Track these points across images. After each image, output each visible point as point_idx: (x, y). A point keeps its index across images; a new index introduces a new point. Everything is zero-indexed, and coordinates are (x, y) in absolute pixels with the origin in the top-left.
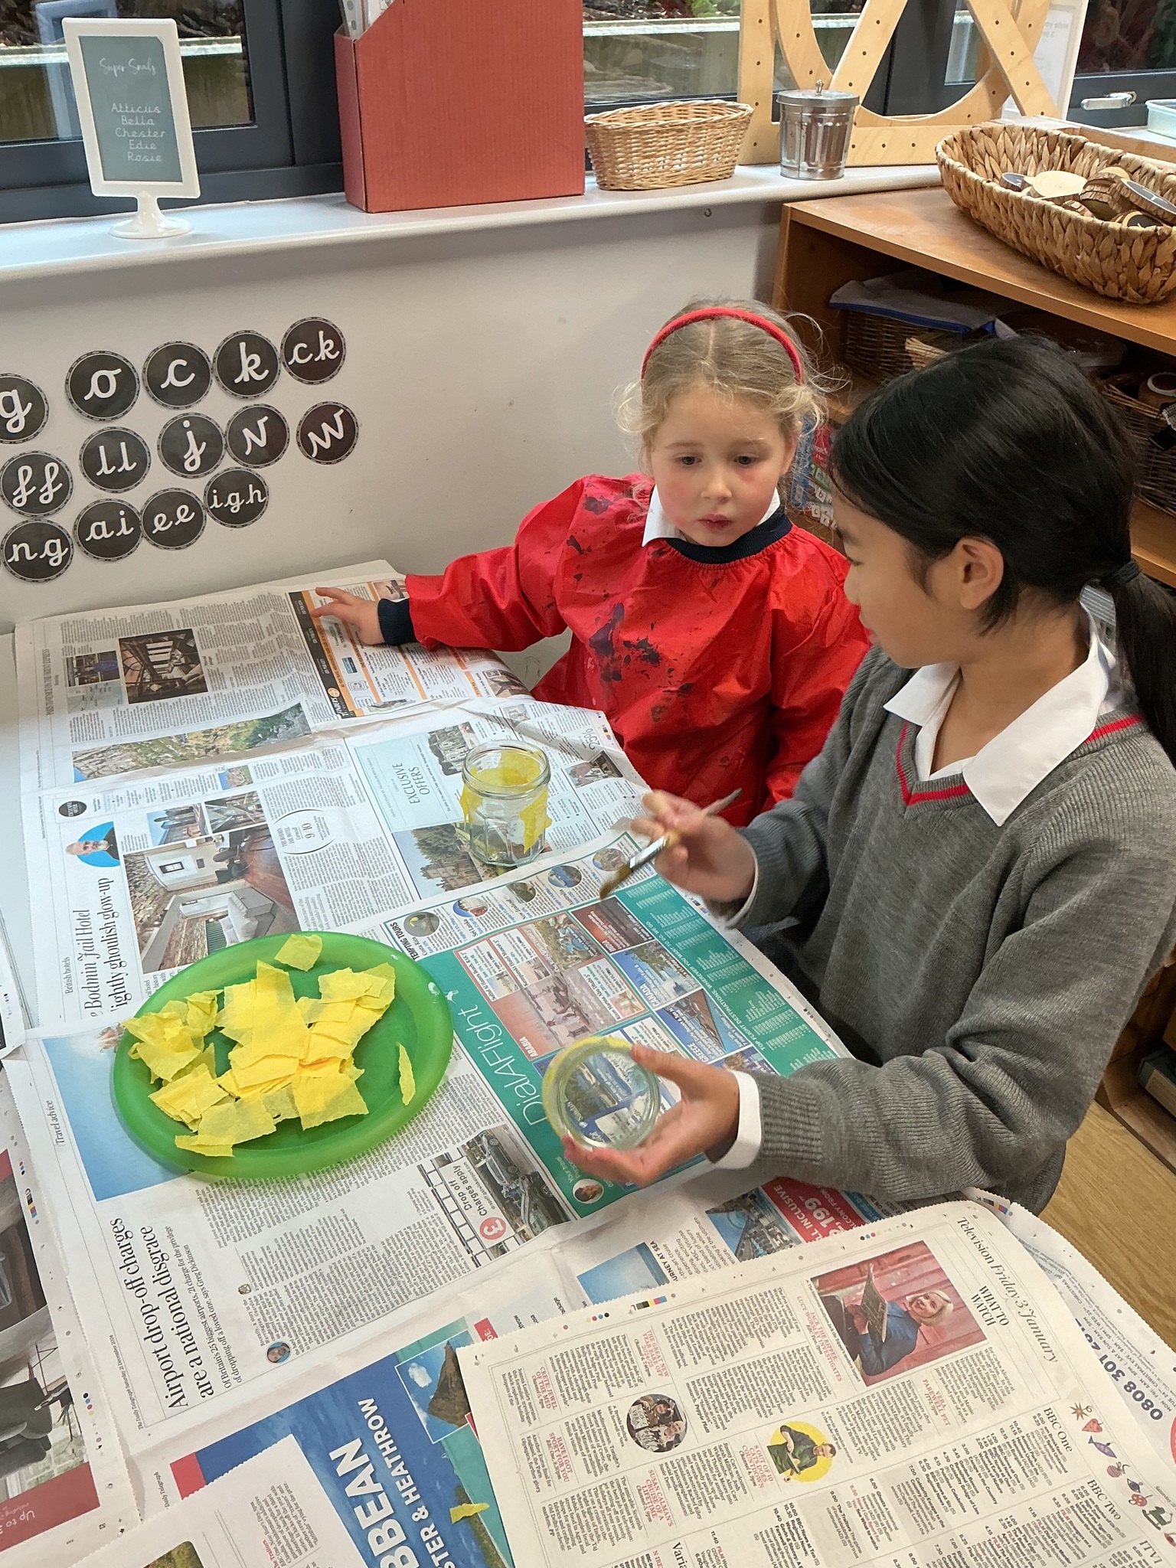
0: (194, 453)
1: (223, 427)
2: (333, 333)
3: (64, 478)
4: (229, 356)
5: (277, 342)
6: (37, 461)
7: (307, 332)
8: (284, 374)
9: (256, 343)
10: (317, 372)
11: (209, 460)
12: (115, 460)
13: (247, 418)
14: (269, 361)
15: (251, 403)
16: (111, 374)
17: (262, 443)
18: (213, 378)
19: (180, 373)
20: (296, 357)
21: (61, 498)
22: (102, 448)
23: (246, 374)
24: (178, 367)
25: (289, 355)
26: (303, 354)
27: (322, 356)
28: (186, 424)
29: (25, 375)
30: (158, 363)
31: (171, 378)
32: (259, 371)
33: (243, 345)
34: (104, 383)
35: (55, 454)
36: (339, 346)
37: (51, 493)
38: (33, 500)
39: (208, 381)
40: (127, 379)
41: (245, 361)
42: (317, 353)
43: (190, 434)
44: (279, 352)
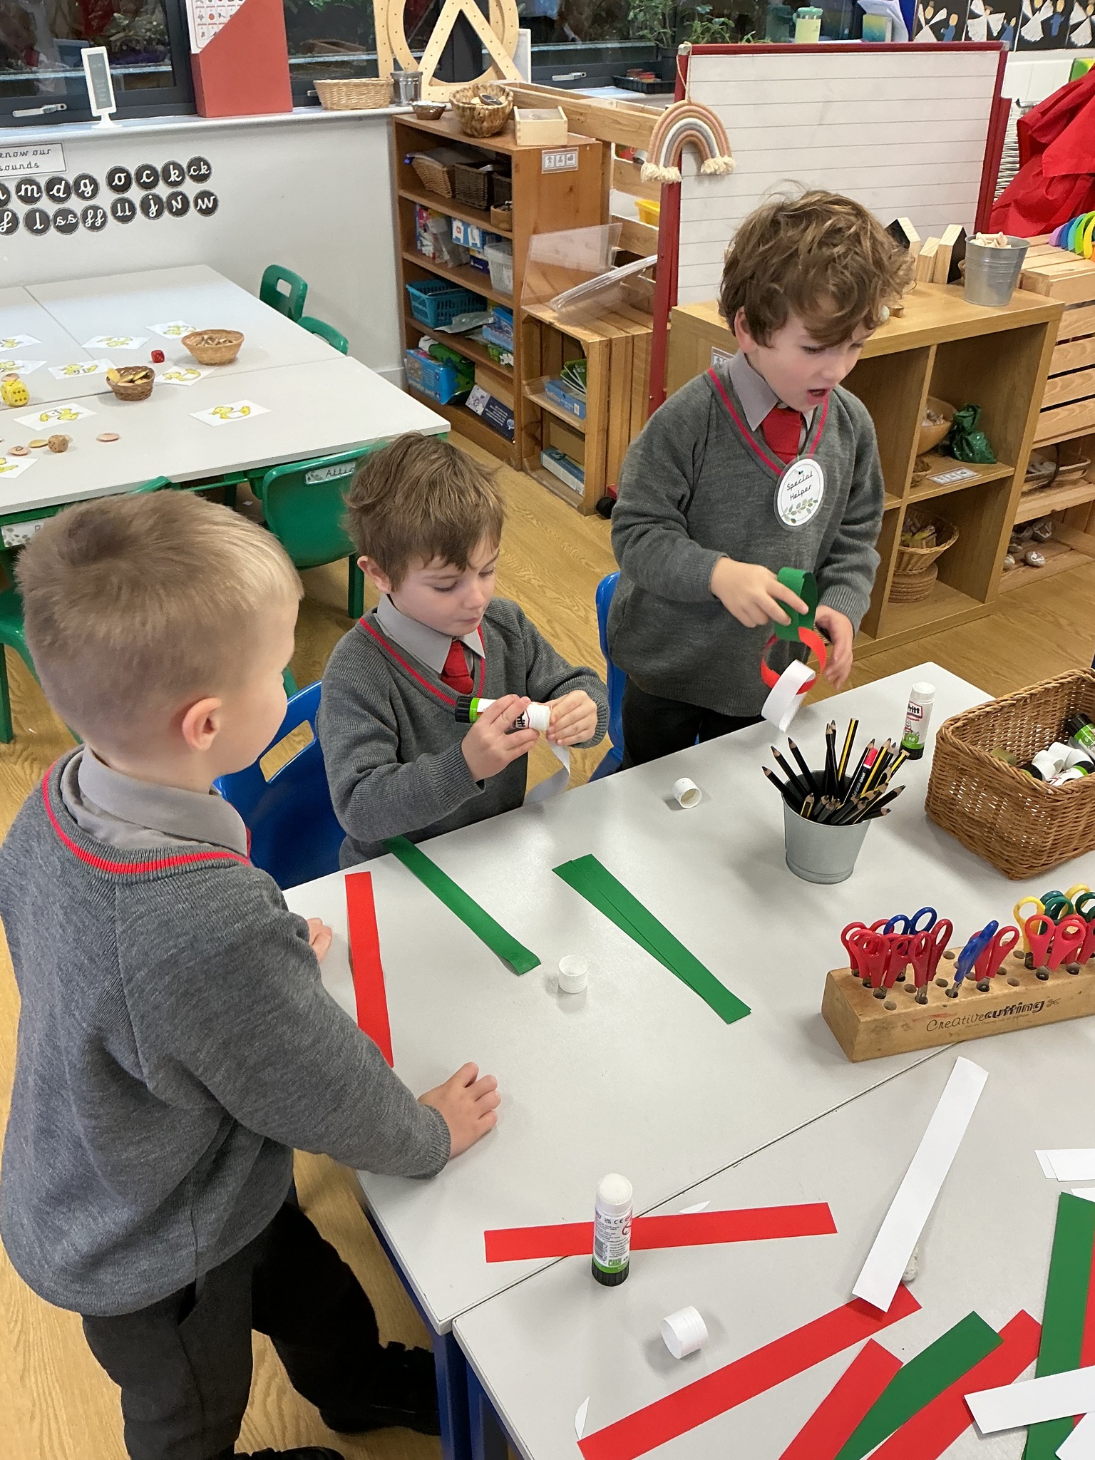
0: (153, 209)
1: (164, 199)
2: (206, 163)
3: (104, 215)
4: (166, 170)
5: (185, 166)
6: (95, 208)
7: (196, 162)
8: (188, 178)
9: (177, 166)
10: (201, 178)
11: (159, 213)
12: (123, 210)
13: (174, 196)
14: (182, 173)
15: (175, 190)
16: (122, 175)
17: (180, 207)
18: (160, 178)
19: (148, 176)
20: (192, 172)
21: (103, 224)
22: (119, 205)
23: (173, 178)
24: (147, 174)
25: (190, 171)
26: (195, 171)
27: (202, 172)
28: (150, 197)
29: (91, 174)
30: (139, 173)
31: (145, 178)
32: (178, 177)
33: (171, 167)
34: (120, 179)
35: (101, 206)
36: (209, 168)
37: (100, 221)
38: (93, 223)
39: (158, 181)
40: (128, 177)
41: (172, 173)
42: (200, 171)
43: (152, 202)
44: (186, 170)
